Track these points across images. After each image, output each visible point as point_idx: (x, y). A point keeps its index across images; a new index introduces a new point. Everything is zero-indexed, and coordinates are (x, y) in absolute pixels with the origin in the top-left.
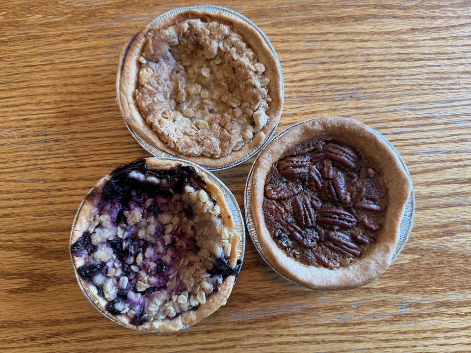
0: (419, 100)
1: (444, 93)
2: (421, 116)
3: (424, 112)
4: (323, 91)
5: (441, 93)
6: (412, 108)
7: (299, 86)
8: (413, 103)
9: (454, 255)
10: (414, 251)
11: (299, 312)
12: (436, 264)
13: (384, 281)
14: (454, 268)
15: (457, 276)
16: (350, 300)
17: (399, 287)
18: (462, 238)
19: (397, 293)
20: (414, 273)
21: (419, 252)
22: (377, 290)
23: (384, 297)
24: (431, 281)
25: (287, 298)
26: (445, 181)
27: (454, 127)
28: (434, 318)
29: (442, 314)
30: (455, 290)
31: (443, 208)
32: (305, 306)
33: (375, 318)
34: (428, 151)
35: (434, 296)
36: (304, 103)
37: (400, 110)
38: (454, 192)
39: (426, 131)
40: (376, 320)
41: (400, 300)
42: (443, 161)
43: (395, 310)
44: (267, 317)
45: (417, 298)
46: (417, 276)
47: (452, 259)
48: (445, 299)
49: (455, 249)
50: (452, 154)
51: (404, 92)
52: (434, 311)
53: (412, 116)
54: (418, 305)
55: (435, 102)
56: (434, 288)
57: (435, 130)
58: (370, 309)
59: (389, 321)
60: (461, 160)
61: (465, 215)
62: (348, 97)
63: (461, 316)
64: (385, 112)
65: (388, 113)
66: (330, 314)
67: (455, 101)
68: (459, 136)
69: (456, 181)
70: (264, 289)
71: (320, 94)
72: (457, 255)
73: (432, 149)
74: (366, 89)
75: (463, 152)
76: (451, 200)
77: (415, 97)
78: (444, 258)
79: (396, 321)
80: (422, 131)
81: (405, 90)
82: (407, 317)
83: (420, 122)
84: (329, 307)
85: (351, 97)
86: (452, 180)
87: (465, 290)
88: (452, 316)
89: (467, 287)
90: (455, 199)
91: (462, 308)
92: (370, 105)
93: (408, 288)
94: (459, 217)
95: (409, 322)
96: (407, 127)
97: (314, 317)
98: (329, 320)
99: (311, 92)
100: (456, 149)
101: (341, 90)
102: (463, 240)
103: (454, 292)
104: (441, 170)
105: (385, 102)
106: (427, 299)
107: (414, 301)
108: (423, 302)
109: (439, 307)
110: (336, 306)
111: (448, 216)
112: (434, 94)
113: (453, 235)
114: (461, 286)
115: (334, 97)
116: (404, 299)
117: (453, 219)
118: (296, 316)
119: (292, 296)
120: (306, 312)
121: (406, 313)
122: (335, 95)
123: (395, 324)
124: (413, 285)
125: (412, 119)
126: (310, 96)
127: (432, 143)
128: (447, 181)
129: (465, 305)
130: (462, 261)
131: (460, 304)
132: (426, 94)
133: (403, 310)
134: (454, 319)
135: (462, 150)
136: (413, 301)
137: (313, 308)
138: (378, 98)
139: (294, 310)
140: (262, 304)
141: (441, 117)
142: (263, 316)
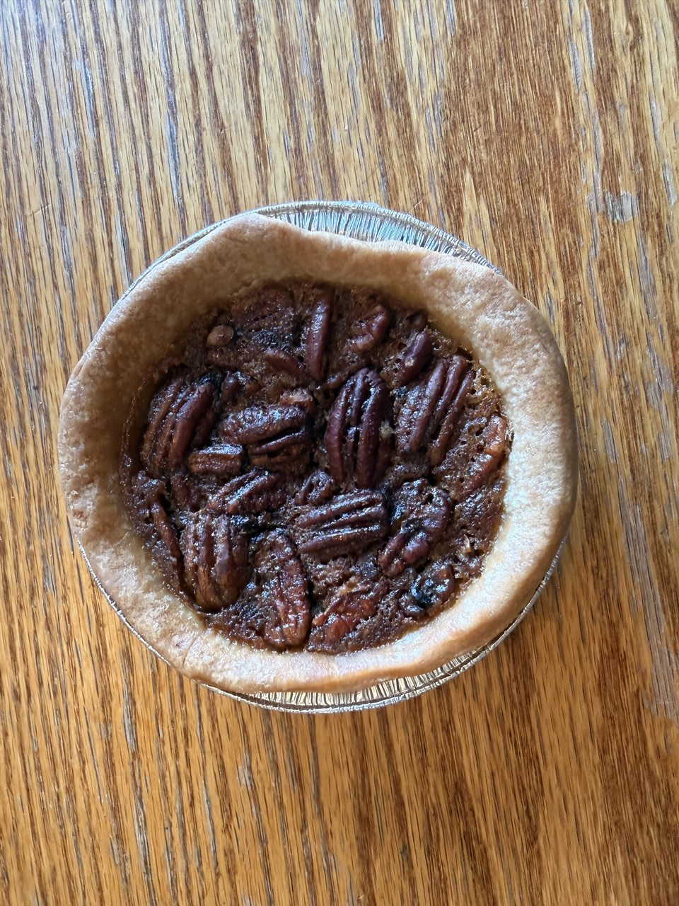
0: (35, 201)
1: (14, 132)
2: (79, 194)
3: (67, 184)
4: (24, 466)
5: (14, 140)
6: (58, 220)
7: (15, 531)
8: (44, 217)
9: (458, 71)
10: (453, 189)
11: (645, 512)
12: (487, 123)
13: (544, 269)
14: (498, 68)
15: (521, 57)
16: (602, 367)
17: (559, 223)
18: (408, 52)
19: (575, 229)
20: (516, 184)
21: (454, 173)
22: (569, 288)
23: (589, 264)
24: (538, 132)
25: (605, 548)
26: (253, 113)
27: (104, 95)
28: (647, 114)
29: (634, 91)
30: (561, 58)
31: (326, 114)
32: (627, 495)
33: (654, 287)
34: (172, 164)
35: (581, 119)
36: (58, 516)
37: (64, 251)
38: (280, 86)
39: (119, 177)
40: (659, 285)
41: (598, 219)
42: (198, 123)
43: (627, 231)
44: (666, 603)
45: (591, 168)
46: (525, 176)
47: (472, 76)
48: (590, 85)
49: (443, 68)
50: (178, 98)
51: (19, 244)
52: (626, 114)
53: (80, 217)
54: (610, 165)
55: (38, 155)
56: (558, 123)
57: (115, 150)
58: (628, 306)
59: (661, 245)
60: (193, 73)
61: (343, 47)
62: (38, 400)
63: (639, 34)
64: (74, 294)
65: (76, 284)
66: (648, 421)
67: (33, 99)
68: (128, 81)
69: (251, 80)
70: (584, 614)
71: (32, 474)
72: (460, 61)
73: (165, 155)
74: (14, 349)
75: (171, 67)
76: (305, 92)
77: (28, 213)
78: (470, 98)
79: (660, 225)
80: (119, 186)
81: (12, 242)
82: (647, 193)
83: (95, 193)
84: (626, 424)
85: (36, 388)
86: (250, 92)
87: (560, 27)
88: (639, 62)
89: (551, 23)
90: (299, 81)
91: (616, 34)
92: (57, 336)
93: (561, 198)
94: (351, 64)
95: (662, 186)
96: (109, 232)
97: (660, 467)
98: (666, 423)
99: (28, 498)
100: (162, 88)
101: (21, 416)
102: (415, 47)
103: (566, 62)
104: (222, 127)
105: (46, 293)
106: (592, 137)
107: (598, 176)
108: (602, 151)
109: (613, 103)
110: (622, 403)
111: (349, 96)
112: (17, 159)
113: (403, 79)
114: (550, 41)
115: (38, 435)
116: (594, 208)
117: (358, 80)
118: (659, 520)
119: (599, 532)
120: (644, 490)
121: (634, 197)
122: (34, 433)
123: (669, 229)
124: (552, 184)
125: (88, 216)
126: (40, 501)
127: (151, 156)
128: (252, 108)
129: (605, 26)
130: (475, 46)
131: (603, 39)
132: (20, 181)
133: (627, 207)
134: (647, 56)
135: (164, 70)
136: (599, 181)
137: (632, 471)
138: (37, 314)
139: (641, 527)
140: (629, 621)
141: (79, 136)
142: (662, 615)
